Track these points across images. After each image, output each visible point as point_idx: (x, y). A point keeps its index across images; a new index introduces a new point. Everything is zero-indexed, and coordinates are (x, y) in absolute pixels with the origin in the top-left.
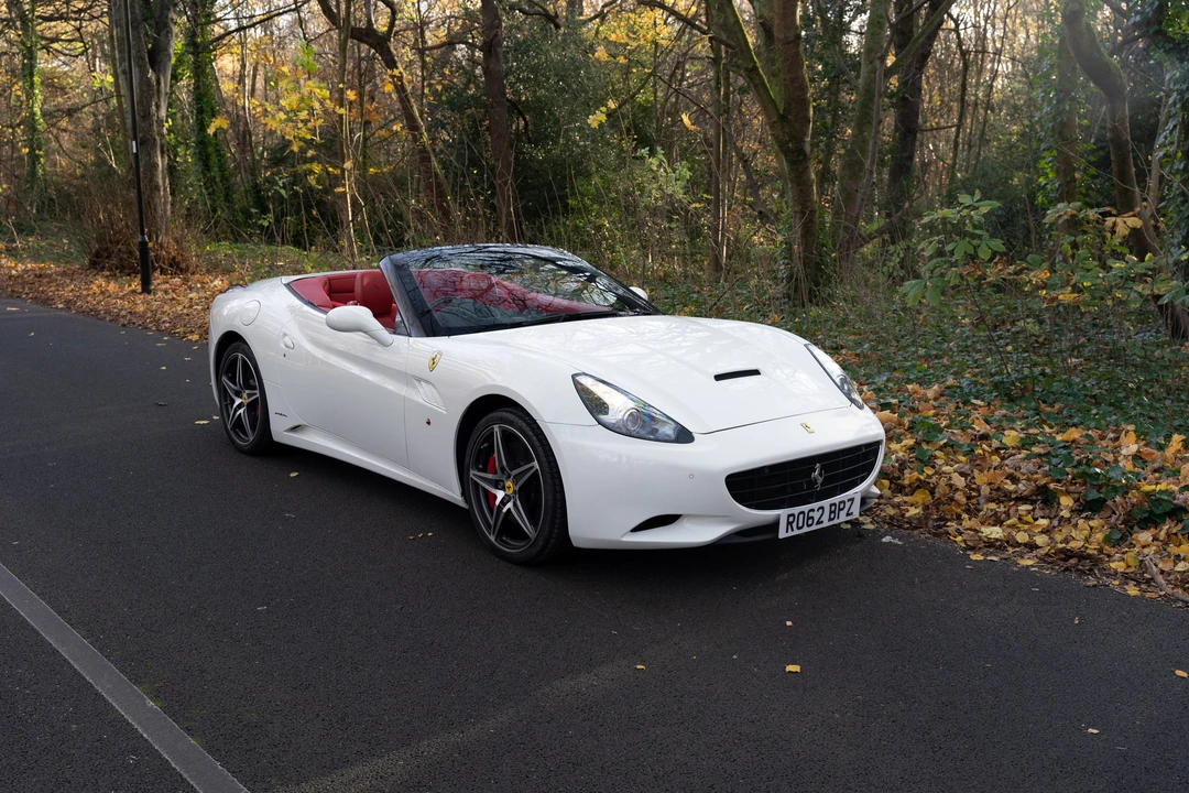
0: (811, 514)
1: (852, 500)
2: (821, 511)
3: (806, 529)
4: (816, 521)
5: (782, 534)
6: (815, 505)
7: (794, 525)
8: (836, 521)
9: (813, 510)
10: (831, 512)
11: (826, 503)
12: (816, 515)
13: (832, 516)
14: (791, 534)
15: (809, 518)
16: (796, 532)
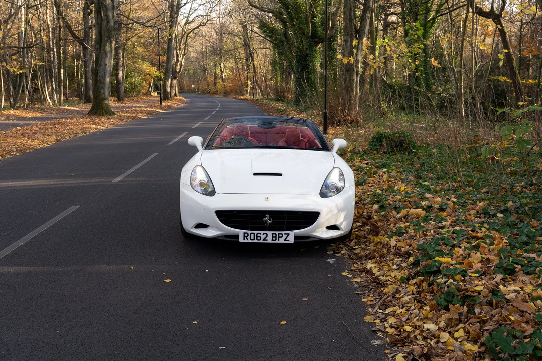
0: (259, 235)
1: (288, 234)
2: (266, 235)
3: (256, 241)
4: (262, 239)
5: (241, 240)
6: (262, 232)
7: (249, 237)
8: (277, 241)
9: (261, 234)
10: (273, 237)
11: (270, 233)
12: (263, 237)
13: (274, 239)
14: (246, 241)
15: (257, 237)
16: (250, 241)
